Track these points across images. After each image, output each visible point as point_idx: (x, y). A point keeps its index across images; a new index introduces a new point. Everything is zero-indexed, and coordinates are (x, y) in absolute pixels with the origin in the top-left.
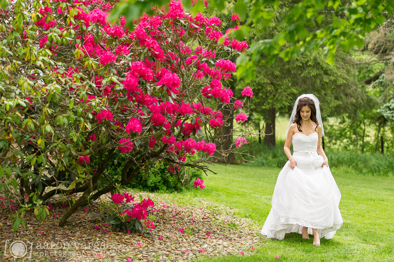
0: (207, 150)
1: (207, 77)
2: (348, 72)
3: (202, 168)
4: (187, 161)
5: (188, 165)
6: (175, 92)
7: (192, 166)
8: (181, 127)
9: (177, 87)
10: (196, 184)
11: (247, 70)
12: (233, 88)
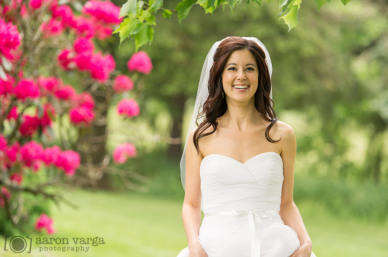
0: (62, 164)
1: (67, 32)
2: (322, 33)
3: (51, 197)
4: (24, 183)
5: (27, 190)
6: (10, 57)
7: (35, 193)
8: (18, 122)
9: (14, 48)
10: (40, 225)
11: (140, 25)
12: (113, 55)
